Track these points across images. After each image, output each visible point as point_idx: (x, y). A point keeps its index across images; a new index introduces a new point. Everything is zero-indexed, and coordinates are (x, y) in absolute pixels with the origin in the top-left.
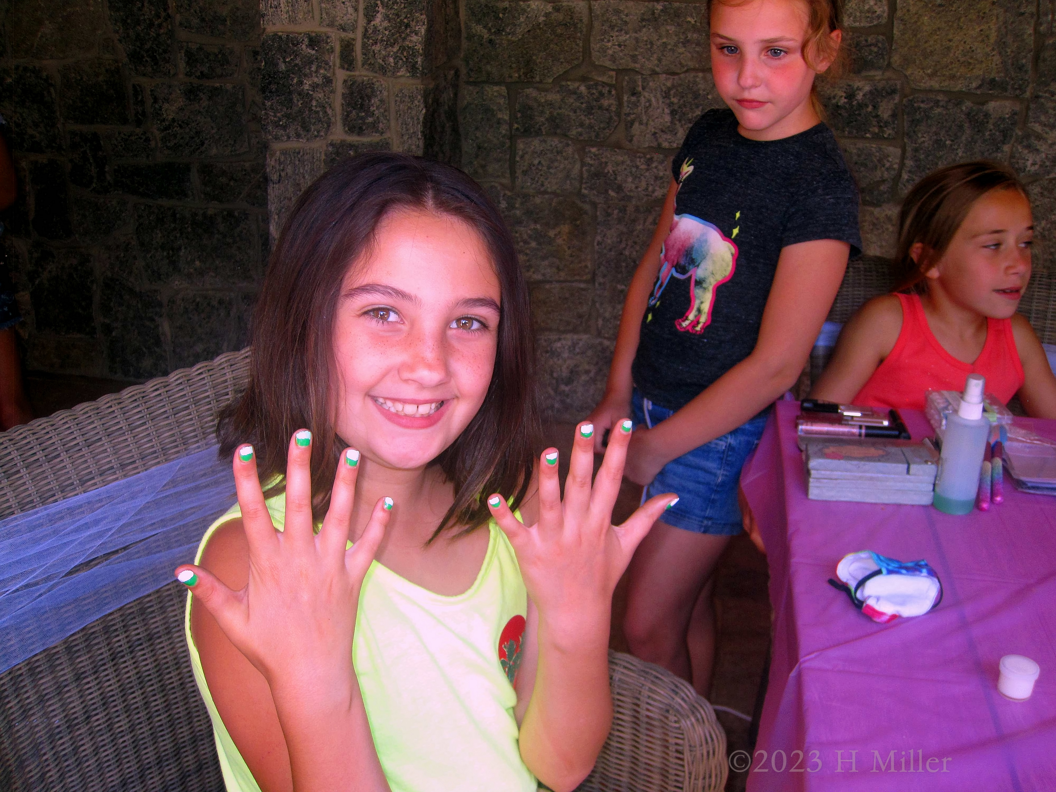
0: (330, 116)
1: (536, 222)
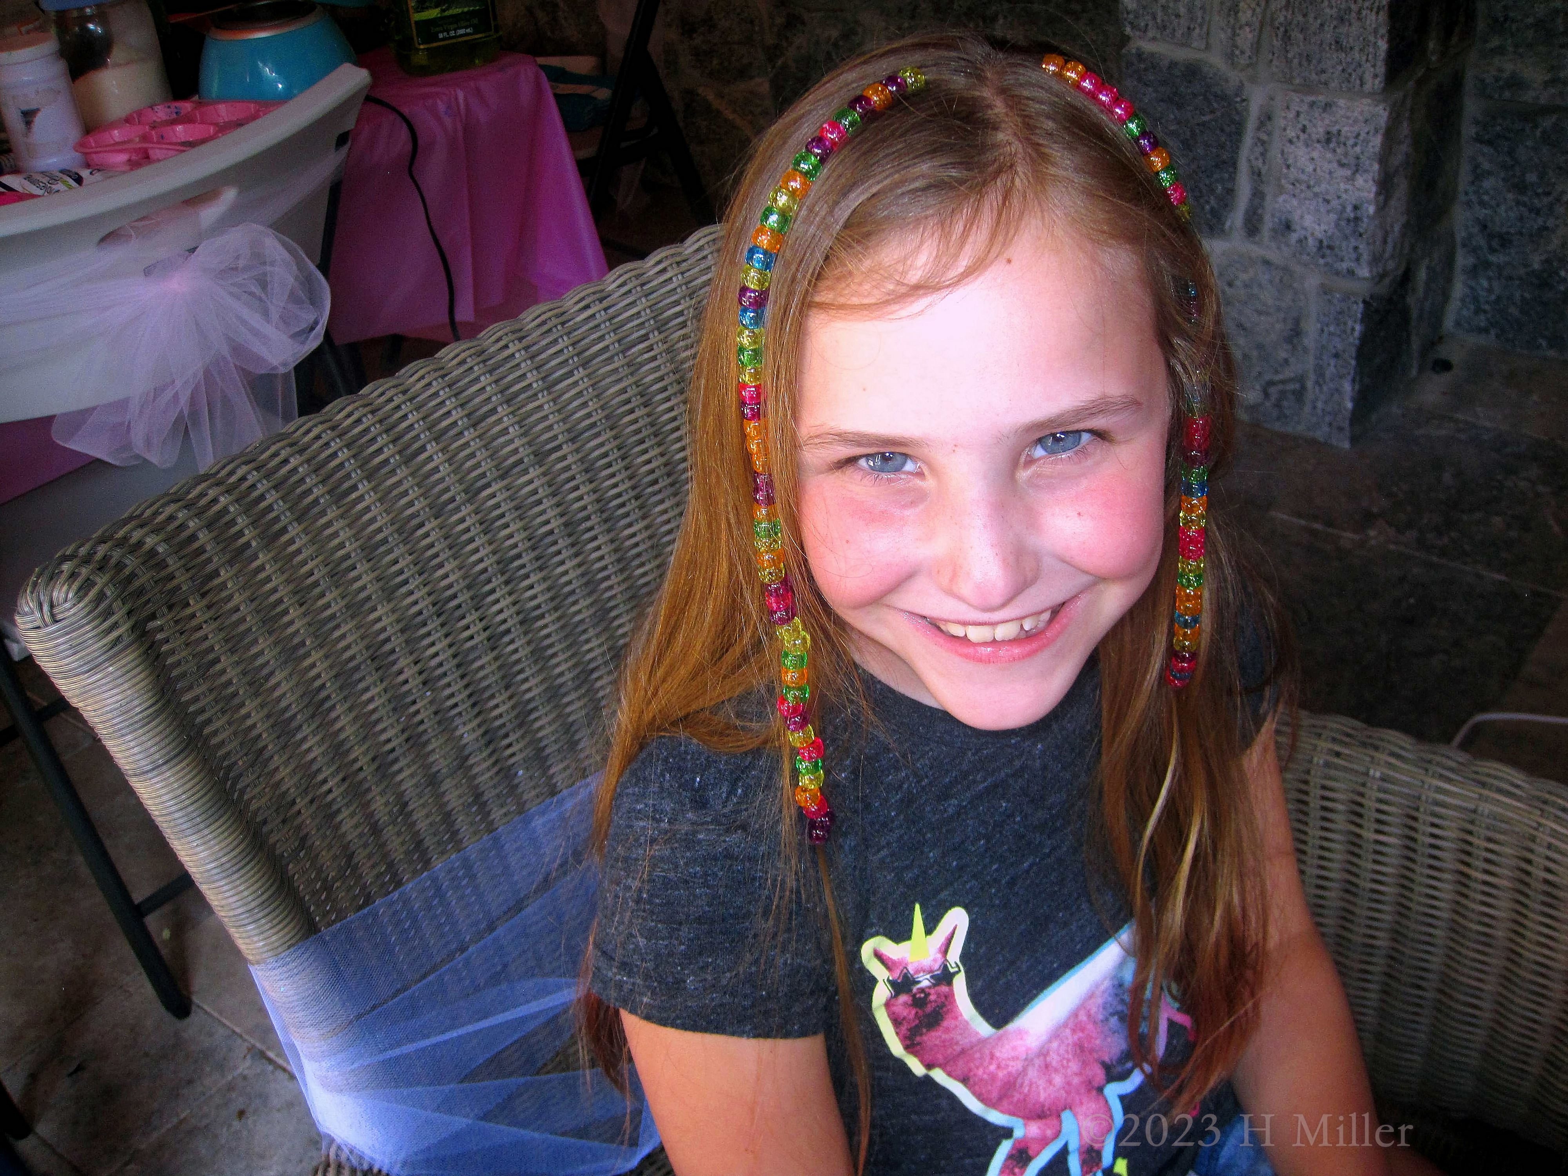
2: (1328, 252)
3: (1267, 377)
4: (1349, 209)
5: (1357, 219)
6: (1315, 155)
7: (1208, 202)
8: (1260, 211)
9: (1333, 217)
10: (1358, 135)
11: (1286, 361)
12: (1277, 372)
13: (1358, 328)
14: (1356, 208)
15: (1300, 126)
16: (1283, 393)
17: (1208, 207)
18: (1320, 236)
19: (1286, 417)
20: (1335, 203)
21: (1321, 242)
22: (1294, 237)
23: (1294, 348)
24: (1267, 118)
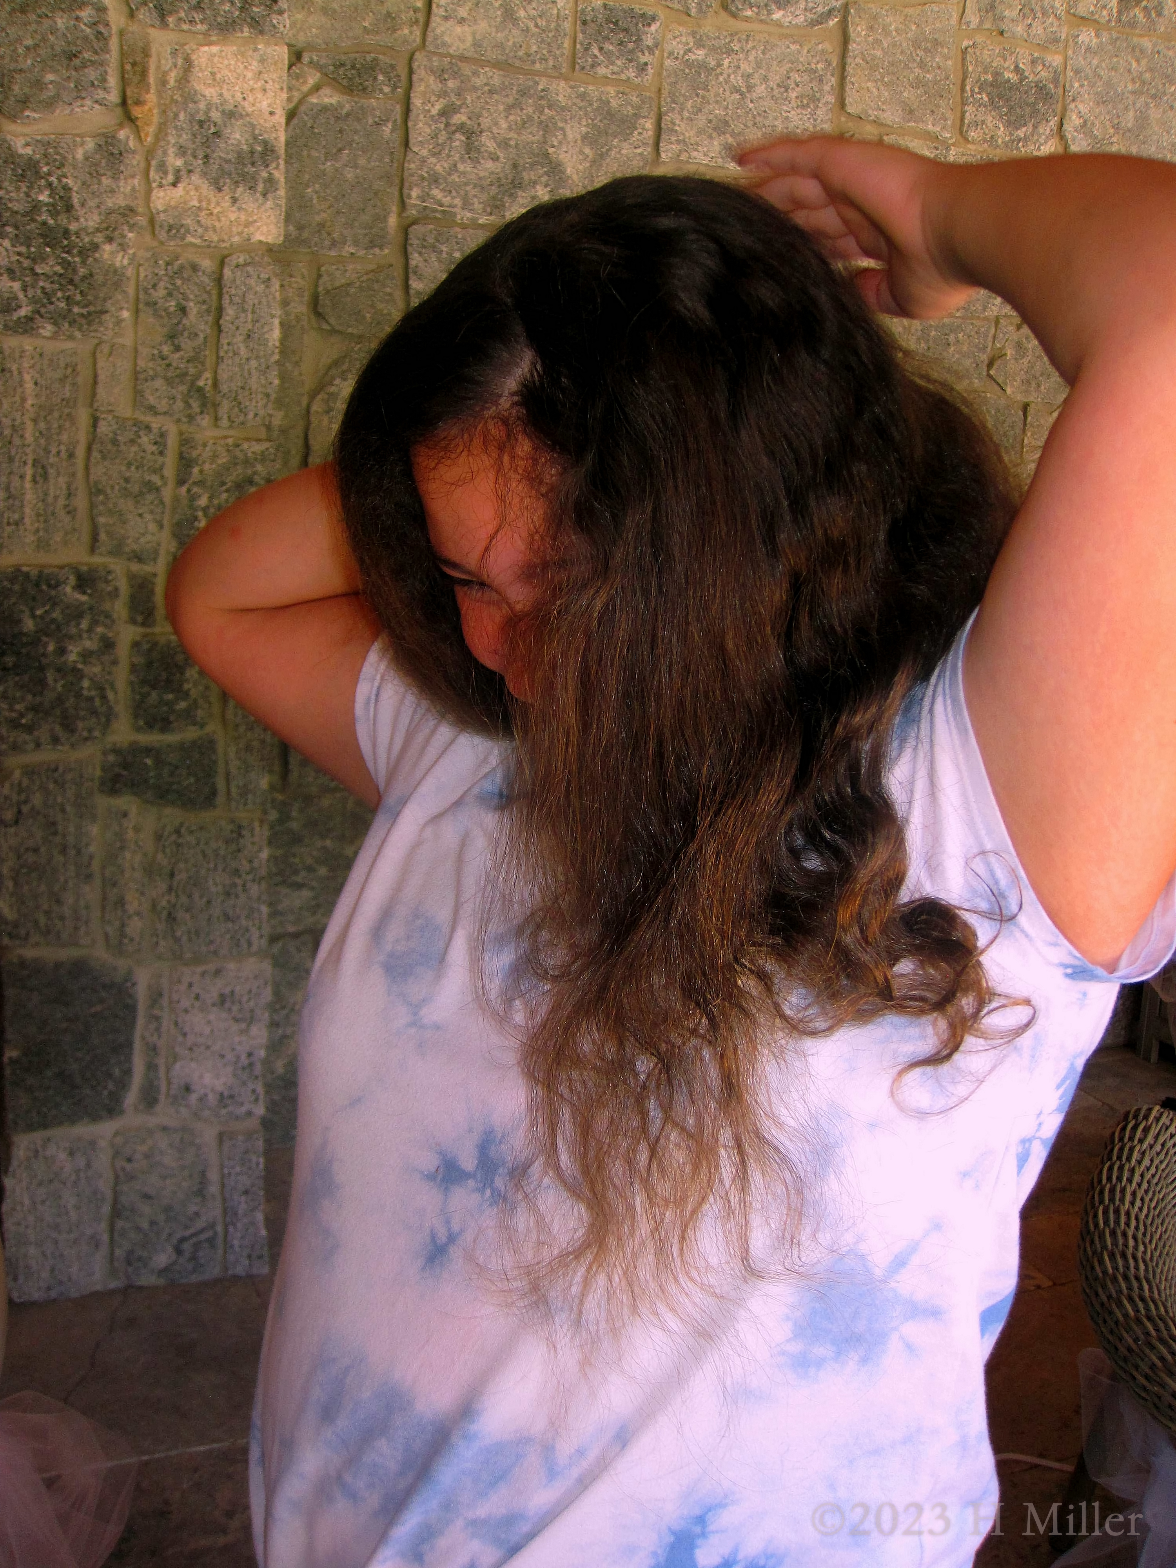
0: (112, 704)
1: (323, 837)
2: (229, 1101)
3: (178, 1235)
4: (243, 1057)
5: (251, 1065)
6: (212, 1017)
7: (105, 1088)
8: (156, 1083)
9: (229, 1069)
10: (250, 991)
11: (197, 1214)
12: (186, 1227)
13: (262, 1160)
14: (250, 1055)
15: (193, 995)
16: (197, 1246)
17: (105, 1093)
18: (220, 1088)
19: (202, 1266)
20: (230, 1056)
21: (222, 1094)
22: (193, 1098)
23: (204, 1197)
24: (156, 996)
